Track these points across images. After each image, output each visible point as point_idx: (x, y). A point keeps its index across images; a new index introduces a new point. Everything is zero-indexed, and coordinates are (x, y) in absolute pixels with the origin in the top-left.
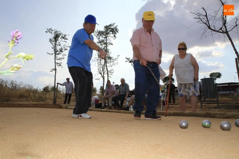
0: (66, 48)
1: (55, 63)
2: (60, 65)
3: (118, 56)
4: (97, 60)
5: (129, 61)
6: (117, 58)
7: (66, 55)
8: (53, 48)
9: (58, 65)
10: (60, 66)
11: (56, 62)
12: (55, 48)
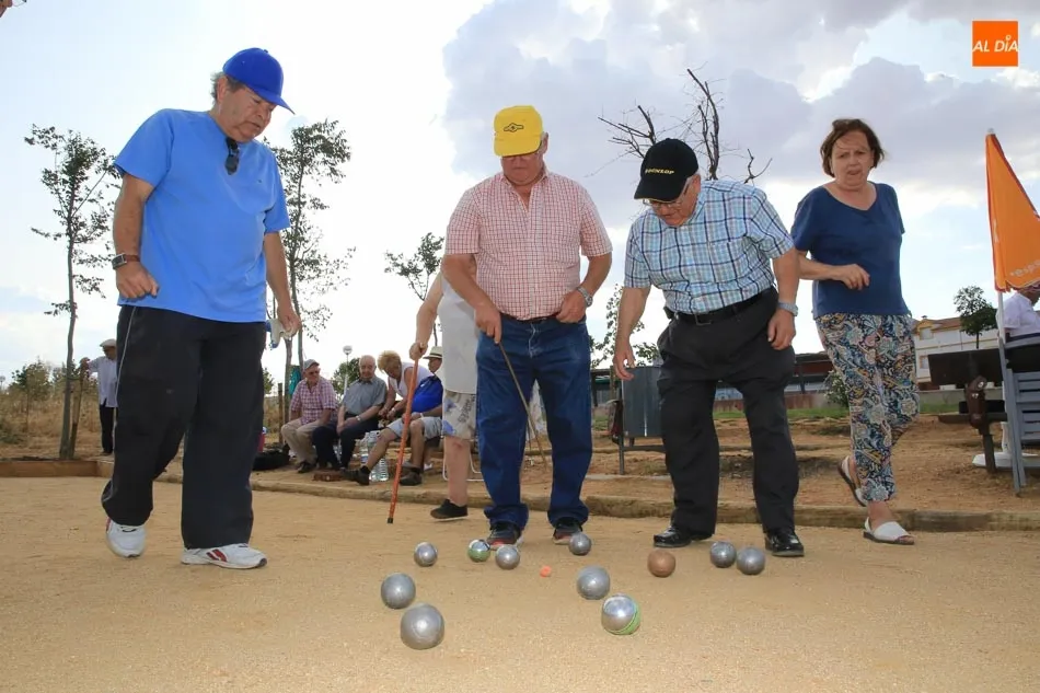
1: (71, 276)
2: (95, 287)
3: (352, 253)
5: (399, 270)
6: (347, 260)
8: (59, 212)
9: (87, 285)
10: (94, 292)
11: (74, 273)
12: (70, 212)
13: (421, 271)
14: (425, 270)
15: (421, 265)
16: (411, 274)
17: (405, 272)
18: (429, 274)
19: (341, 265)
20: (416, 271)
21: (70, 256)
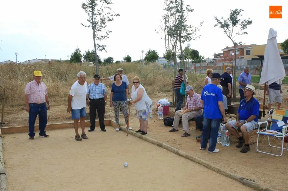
0: (111, 18)
1: (95, 45)
2: (103, 48)
3: (201, 24)
4: (164, 31)
6: (199, 28)
7: (111, 32)
8: (89, 20)
9: (100, 48)
10: (103, 50)
11: (96, 43)
12: (92, 19)
13: (229, 25)
14: (231, 25)
15: (229, 23)
16: (225, 27)
17: (223, 26)
18: (233, 27)
19: (197, 30)
20: (227, 26)
21: (94, 37)
